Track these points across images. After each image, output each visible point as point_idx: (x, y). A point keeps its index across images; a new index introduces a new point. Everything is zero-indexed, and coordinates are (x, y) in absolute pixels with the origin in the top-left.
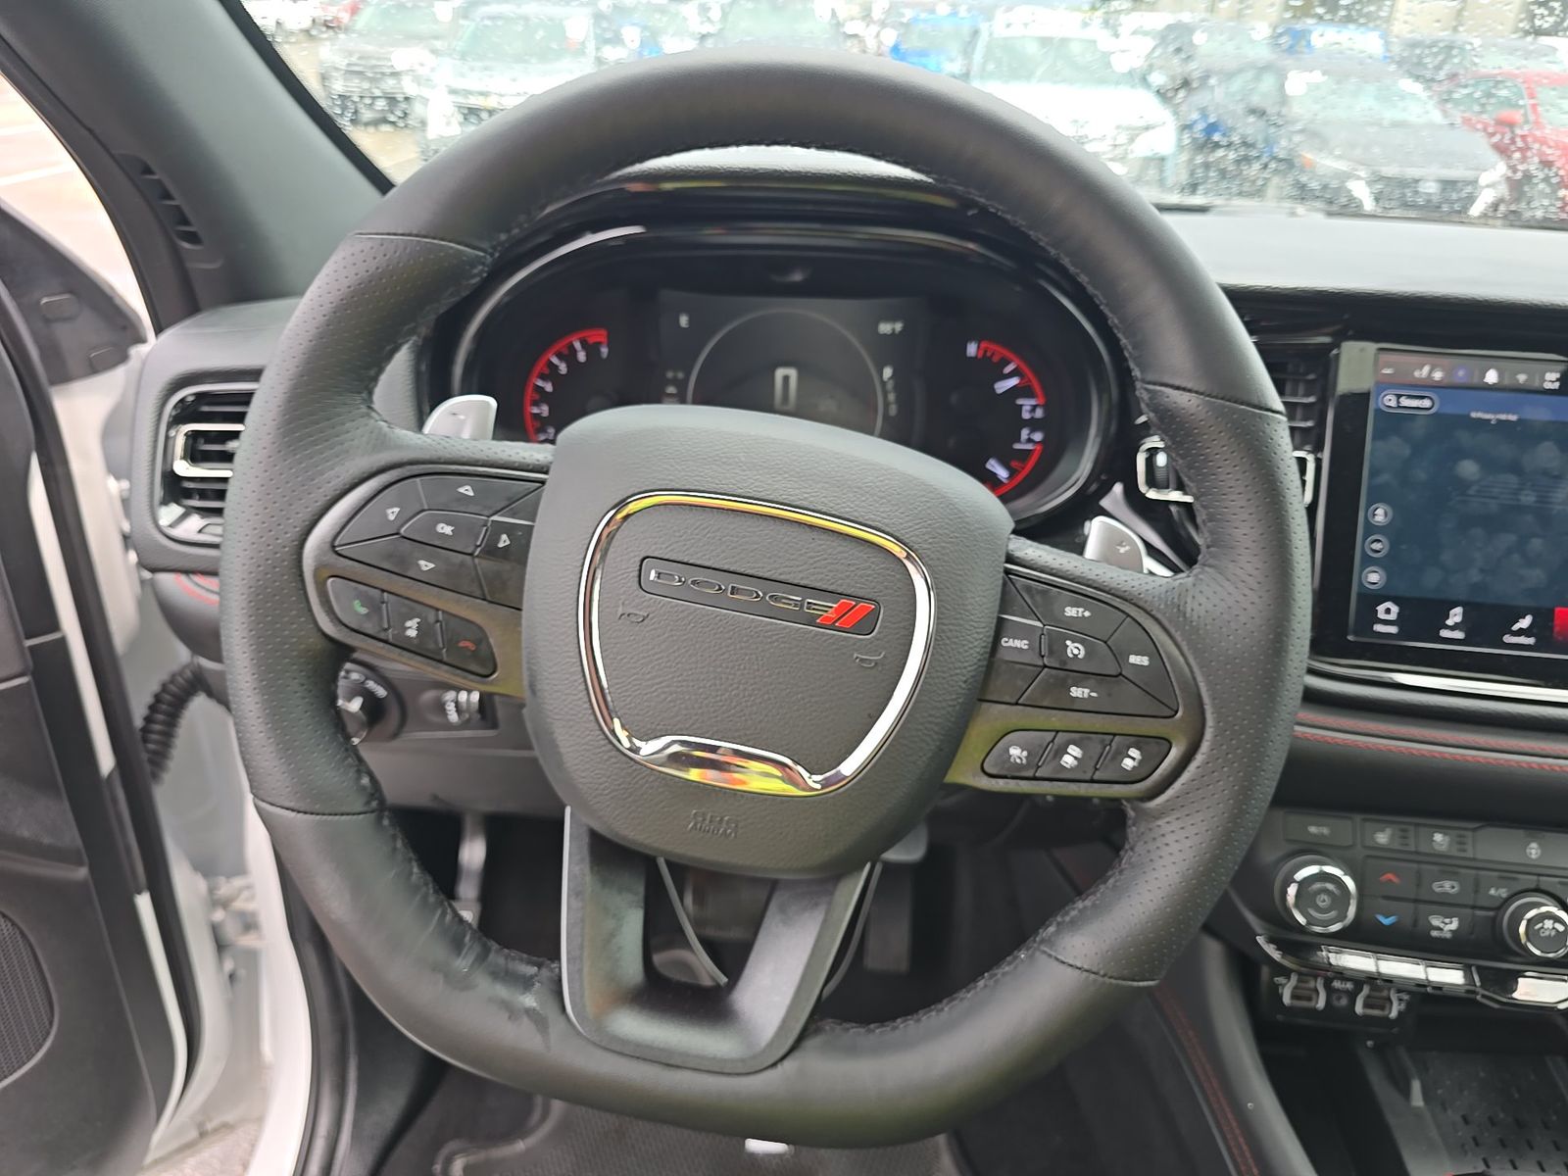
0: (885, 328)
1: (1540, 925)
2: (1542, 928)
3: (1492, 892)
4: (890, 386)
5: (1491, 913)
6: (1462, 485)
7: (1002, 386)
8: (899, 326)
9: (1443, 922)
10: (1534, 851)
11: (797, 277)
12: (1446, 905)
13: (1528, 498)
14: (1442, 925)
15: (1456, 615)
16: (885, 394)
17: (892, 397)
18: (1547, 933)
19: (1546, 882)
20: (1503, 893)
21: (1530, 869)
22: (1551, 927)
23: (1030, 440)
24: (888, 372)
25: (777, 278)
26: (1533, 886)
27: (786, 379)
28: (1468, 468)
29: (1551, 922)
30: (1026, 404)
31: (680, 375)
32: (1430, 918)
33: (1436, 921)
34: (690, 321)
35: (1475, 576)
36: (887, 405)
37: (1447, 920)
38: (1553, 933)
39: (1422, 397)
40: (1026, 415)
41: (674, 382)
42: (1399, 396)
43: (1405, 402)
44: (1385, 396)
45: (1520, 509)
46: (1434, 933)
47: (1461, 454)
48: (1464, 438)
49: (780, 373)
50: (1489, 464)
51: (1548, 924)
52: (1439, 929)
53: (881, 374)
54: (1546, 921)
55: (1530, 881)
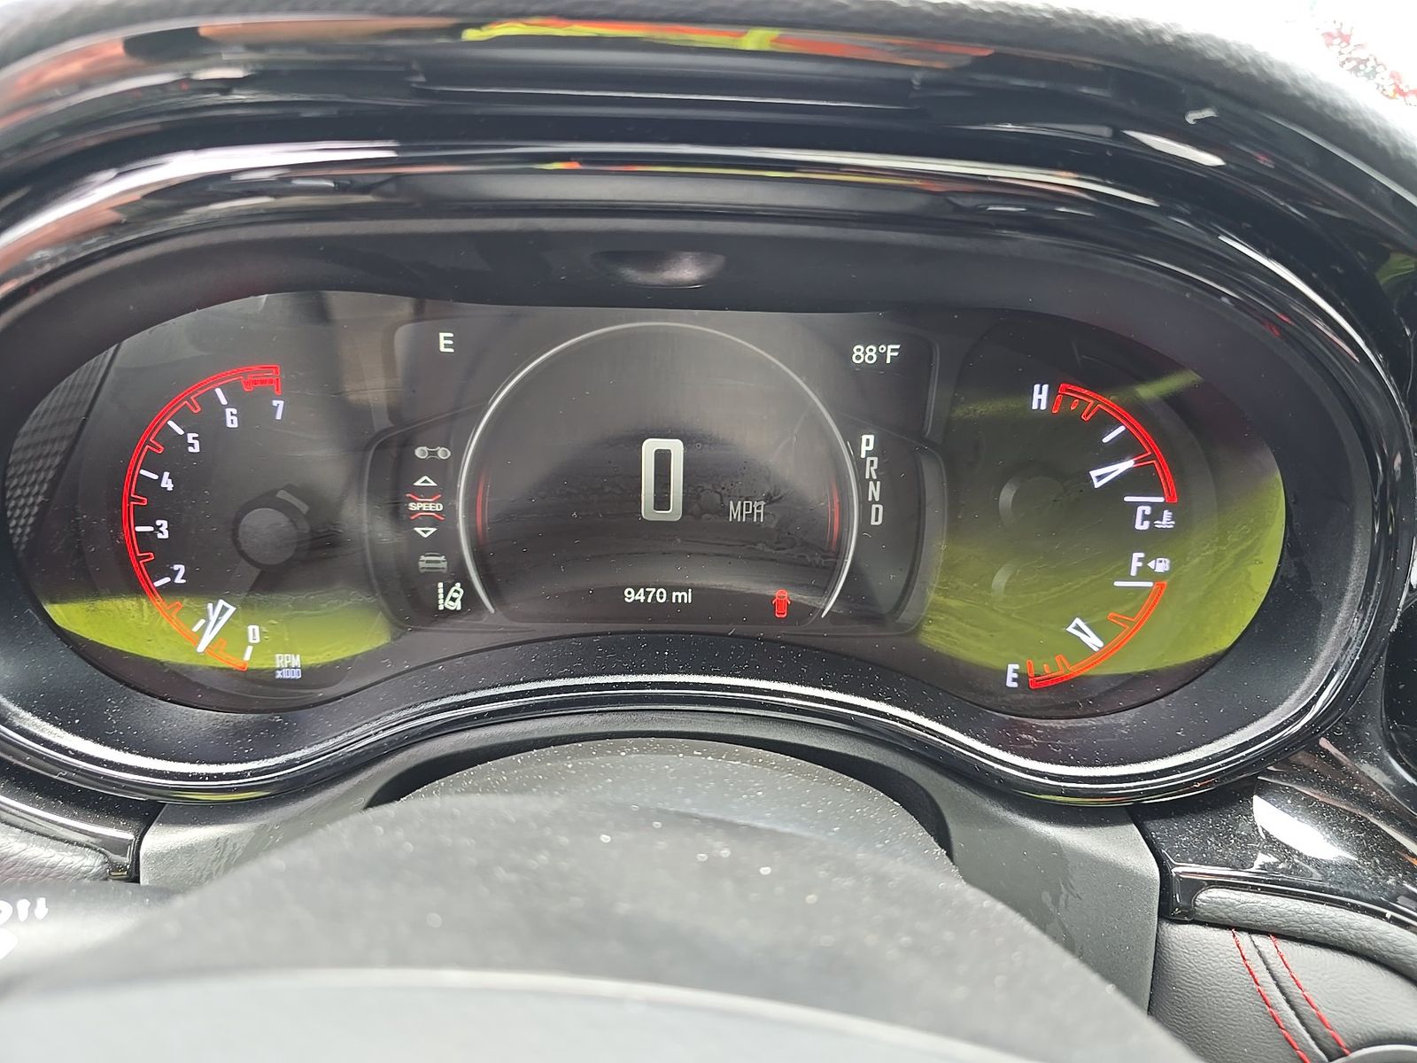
0: (863, 354)
4: (871, 471)
7: (1103, 475)
8: (891, 351)
11: (687, 271)
16: (863, 484)
17: (874, 491)
23: (1145, 573)
24: (868, 442)
25: (636, 275)
27: (663, 458)
30: (1143, 504)
31: (442, 453)
34: (457, 342)
36: (865, 506)
40: (1141, 525)
41: (432, 467)
49: (650, 447)
53: (856, 447)
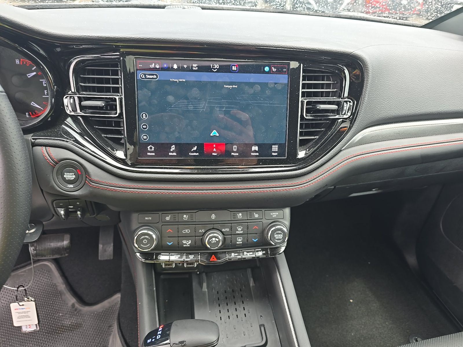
1: (211, 240)
2: (212, 240)
3: (200, 231)
5: (201, 237)
6: (170, 104)
7: (29, 75)
9: (187, 242)
10: (213, 217)
12: (186, 237)
13: (191, 108)
14: (187, 243)
15: (173, 148)
18: (214, 242)
19: (216, 226)
20: (203, 231)
21: (212, 222)
22: (215, 240)
26: (212, 228)
28: (171, 98)
29: (215, 238)
32: (183, 241)
33: (184, 242)
35: (177, 134)
37: (188, 241)
38: (215, 242)
39: (153, 75)
42: (145, 75)
43: (148, 77)
44: (141, 74)
45: (188, 111)
46: (184, 246)
47: (167, 93)
48: (168, 88)
50: (177, 97)
51: (214, 239)
52: (185, 244)
54: (213, 238)
55: (211, 226)
